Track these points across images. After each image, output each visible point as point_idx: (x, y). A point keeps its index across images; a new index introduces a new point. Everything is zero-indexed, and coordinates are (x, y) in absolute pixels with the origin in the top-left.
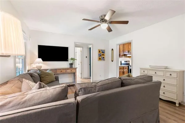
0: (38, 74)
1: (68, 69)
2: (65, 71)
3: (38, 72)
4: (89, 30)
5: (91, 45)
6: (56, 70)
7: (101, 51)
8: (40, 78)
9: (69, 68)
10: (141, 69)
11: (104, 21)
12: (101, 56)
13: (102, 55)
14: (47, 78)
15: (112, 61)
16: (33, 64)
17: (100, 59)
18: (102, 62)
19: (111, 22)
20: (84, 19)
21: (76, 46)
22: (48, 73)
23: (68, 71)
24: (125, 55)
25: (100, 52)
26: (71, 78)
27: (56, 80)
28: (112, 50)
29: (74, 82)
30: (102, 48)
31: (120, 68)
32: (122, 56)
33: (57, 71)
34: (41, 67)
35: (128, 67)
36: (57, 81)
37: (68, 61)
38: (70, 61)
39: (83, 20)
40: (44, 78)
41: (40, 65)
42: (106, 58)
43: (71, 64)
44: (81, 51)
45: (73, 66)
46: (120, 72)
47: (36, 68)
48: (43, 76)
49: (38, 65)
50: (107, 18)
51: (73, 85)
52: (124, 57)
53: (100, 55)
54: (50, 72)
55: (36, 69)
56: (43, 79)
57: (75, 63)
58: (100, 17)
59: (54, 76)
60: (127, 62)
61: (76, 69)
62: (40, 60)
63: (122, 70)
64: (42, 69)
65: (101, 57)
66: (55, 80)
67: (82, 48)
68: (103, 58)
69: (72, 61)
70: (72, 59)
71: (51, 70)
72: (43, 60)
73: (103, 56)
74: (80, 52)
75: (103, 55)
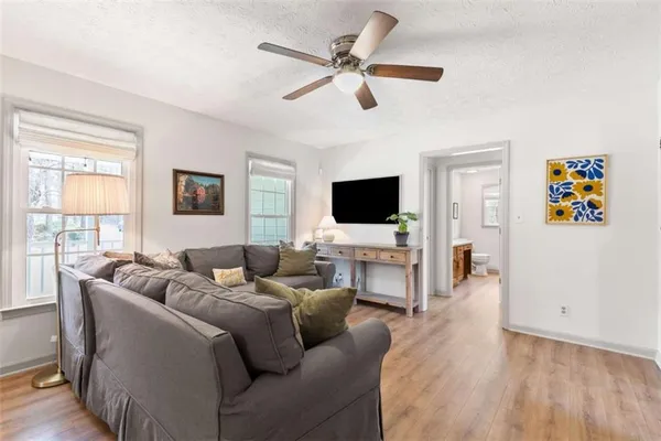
1: (383, 250)
2: (375, 256)
4: (286, 98)
6: (354, 248)
11: (348, 63)
12: (567, 195)
13: (576, 188)
17: (559, 213)
19: (375, 70)
20: (264, 47)
25: (557, 172)
27: (316, 275)
33: (356, 252)
34: (332, 237)
39: (260, 47)
42: (613, 210)
50: (360, 49)
53: (559, 194)
58: (330, 47)
64: (334, 242)
68: (593, 205)
75: (588, 188)
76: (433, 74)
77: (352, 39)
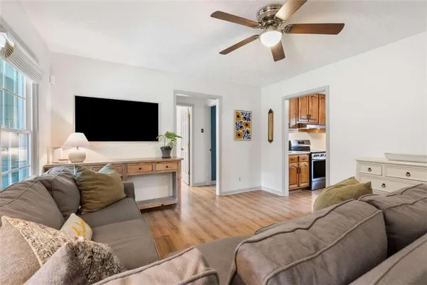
0: (75, 181)
1: (158, 163)
2: (151, 169)
3: (74, 172)
4: (221, 53)
5: (218, 100)
6: (126, 164)
7: (243, 114)
8: (80, 191)
9: (161, 159)
10: (360, 162)
11: (271, 24)
12: (241, 127)
13: (243, 124)
14: (99, 192)
15: (270, 141)
16: (61, 149)
17: (239, 135)
18: (243, 143)
19: (291, 29)
20: (217, 15)
21: (180, 101)
22: (104, 175)
23: (160, 167)
24: (299, 126)
25: (238, 116)
26: (166, 187)
27: (127, 197)
28: (271, 112)
29: (174, 197)
30: (245, 107)
31: (291, 160)
32: (295, 127)
33: (129, 167)
34: (83, 157)
35: (310, 155)
36: (131, 199)
37: (157, 140)
38: (163, 142)
39: (212, 16)
40: (92, 191)
41: (82, 150)
42: (253, 134)
43: (167, 150)
44: (189, 115)
45: (171, 155)
46: (290, 169)
47: (70, 159)
48: (88, 185)
49: (74, 151)
50: (282, 14)
51: (171, 207)
52: (299, 131)
53: (239, 126)
54: (110, 173)
55: (69, 162)
56: (88, 196)
57: (175, 145)
58: (258, 14)
59: (122, 184)
60: (303, 143)
61: (178, 162)
62: (82, 136)
63: (296, 165)
64: (85, 162)
65: (241, 131)
66: (125, 195)
67: (190, 108)
68: (248, 132)
69: (169, 140)
70: (168, 135)
71: (114, 166)
72: (90, 138)
73: (247, 128)
74: (187, 118)
75: (247, 125)
76: (335, 29)
77: (276, 7)
